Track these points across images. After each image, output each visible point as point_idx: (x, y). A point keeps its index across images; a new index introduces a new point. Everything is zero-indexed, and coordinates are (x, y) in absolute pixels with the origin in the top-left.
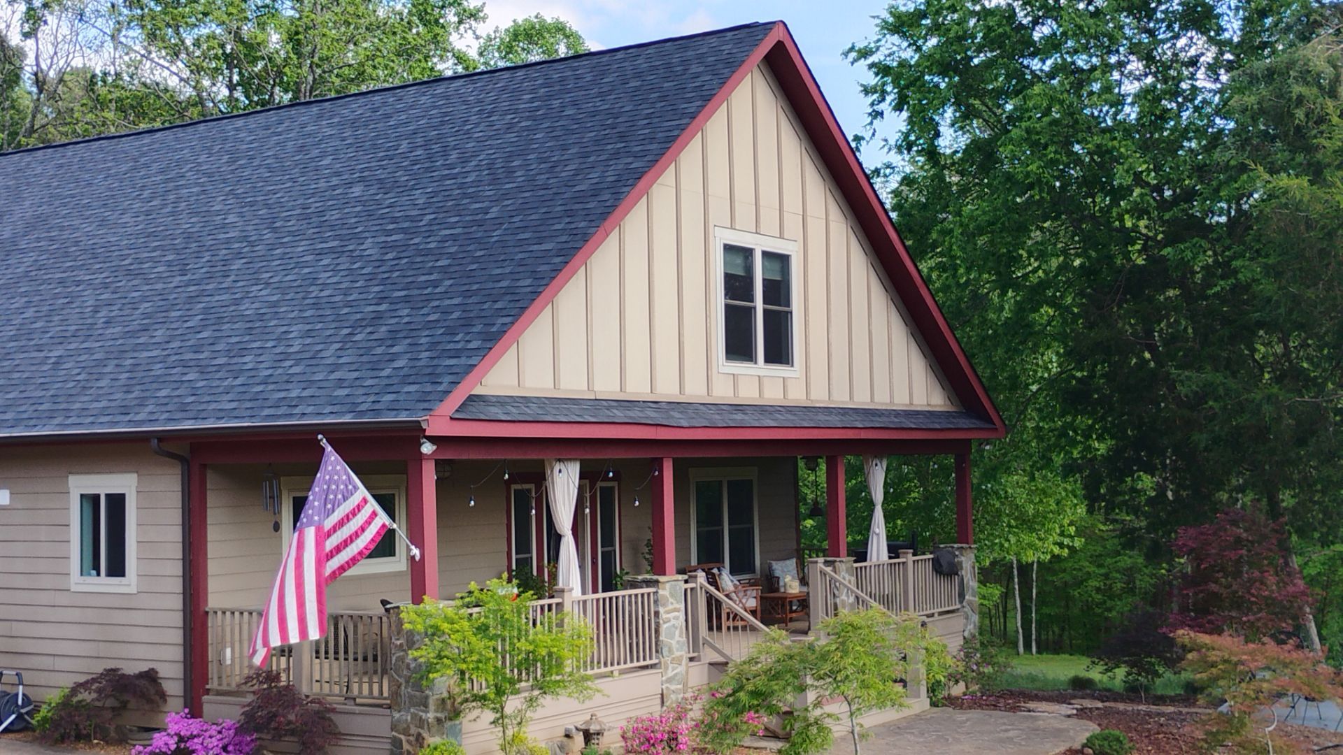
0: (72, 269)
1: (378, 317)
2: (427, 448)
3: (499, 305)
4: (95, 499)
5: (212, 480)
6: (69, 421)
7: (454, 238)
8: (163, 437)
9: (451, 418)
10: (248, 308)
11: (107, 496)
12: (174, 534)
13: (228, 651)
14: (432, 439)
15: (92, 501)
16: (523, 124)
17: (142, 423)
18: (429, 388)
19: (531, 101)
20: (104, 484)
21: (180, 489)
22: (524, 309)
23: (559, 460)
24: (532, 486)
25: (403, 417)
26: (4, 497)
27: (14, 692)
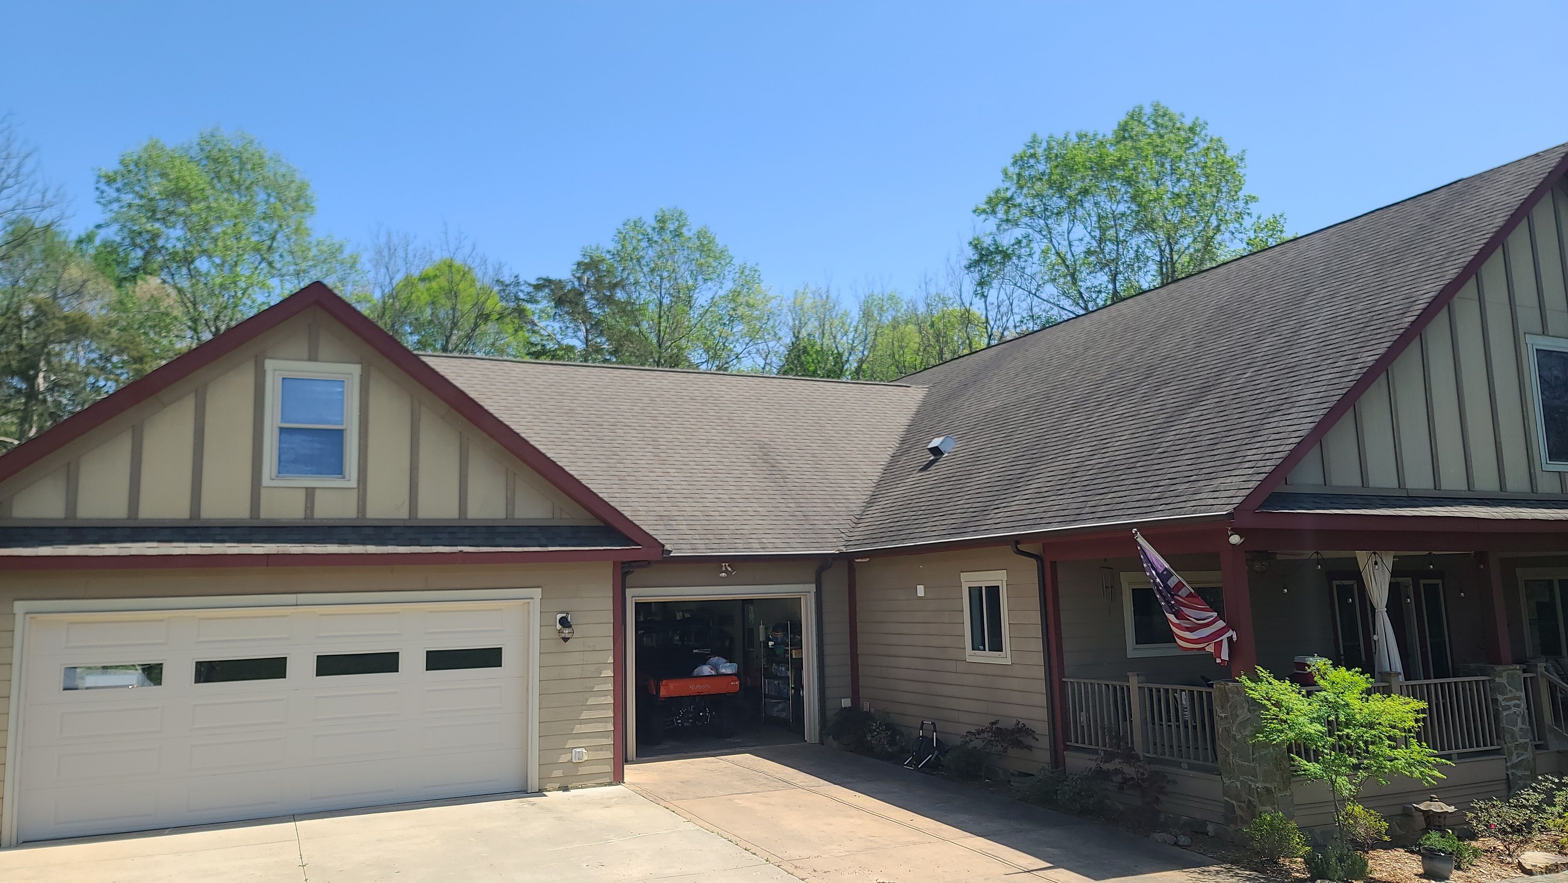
2: (1235, 540)
4: (979, 591)
8: (1019, 540)
9: (1255, 512)
11: (987, 588)
12: (1034, 618)
14: (1239, 531)
15: (977, 593)
17: (1003, 530)
20: (984, 579)
21: (1037, 582)
22: (1326, 415)
23: (1374, 553)
25: (1210, 512)
26: (921, 591)
27: (930, 737)
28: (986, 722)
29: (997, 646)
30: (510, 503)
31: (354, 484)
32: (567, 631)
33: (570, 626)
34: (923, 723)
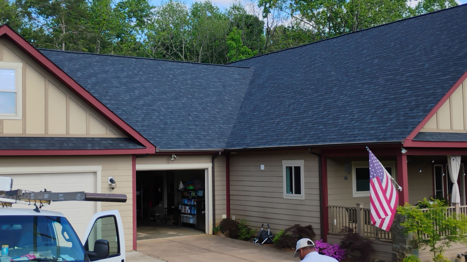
0: (281, 92)
1: (385, 105)
2: (404, 151)
3: (429, 99)
4: (291, 168)
5: (329, 162)
6: (282, 143)
7: (412, 76)
8: (312, 147)
9: (413, 141)
10: (340, 103)
11: (295, 167)
12: (316, 180)
13: (335, 220)
14: (406, 148)
15: (289, 169)
16: (437, 33)
17: (305, 143)
18: (404, 130)
19: (440, 24)
20: (294, 163)
21: (318, 165)
22: (439, 100)
23: (453, 156)
24: (442, 165)
25: (395, 140)
26: (262, 167)
27: (267, 231)
28: (293, 224)
29: (298, 191)
30: (88, 128)
31: (20, 117)
32: (113, 184)
33: (115, 183)
34: (263, 225)
